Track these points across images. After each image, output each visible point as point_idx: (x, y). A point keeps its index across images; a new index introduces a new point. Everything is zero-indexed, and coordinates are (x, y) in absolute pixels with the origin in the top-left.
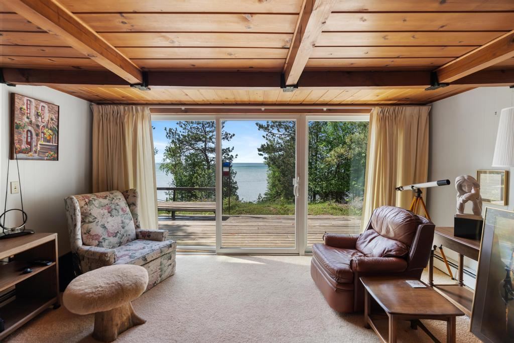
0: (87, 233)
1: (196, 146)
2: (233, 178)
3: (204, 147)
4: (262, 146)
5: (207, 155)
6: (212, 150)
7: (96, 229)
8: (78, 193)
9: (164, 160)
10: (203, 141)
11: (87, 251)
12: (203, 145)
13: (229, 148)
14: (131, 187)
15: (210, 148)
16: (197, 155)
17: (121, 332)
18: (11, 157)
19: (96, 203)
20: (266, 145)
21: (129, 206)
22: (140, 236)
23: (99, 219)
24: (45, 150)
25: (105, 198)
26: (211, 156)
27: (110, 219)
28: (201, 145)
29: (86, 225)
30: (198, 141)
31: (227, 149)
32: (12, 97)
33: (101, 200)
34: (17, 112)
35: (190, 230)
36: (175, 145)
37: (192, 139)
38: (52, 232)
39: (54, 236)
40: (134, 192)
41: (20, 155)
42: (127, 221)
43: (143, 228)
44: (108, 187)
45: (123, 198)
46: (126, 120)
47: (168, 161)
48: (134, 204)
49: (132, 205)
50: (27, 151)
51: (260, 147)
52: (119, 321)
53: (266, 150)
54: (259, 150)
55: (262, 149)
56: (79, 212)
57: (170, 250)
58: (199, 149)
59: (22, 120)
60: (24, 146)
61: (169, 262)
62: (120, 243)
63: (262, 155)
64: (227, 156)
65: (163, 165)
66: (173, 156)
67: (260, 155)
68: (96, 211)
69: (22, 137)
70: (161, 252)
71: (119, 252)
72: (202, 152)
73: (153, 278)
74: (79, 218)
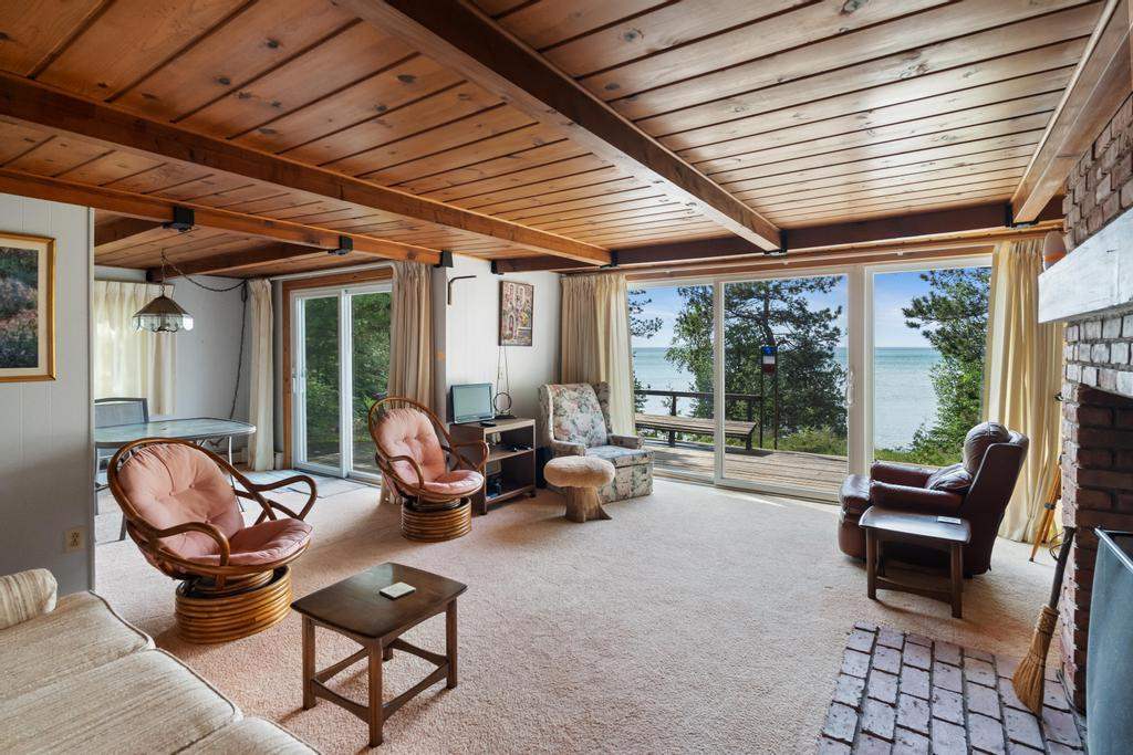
0: (558, 426)
1: (743, 310)
2: (837, 385)
3: (762, 309)
4: (917, 303)
5: (769, 330)
6: (783, 317)
7: (567, 425)
8: (550, 383)
9: (675, 340)
10: (760, 298)
11: (560, 445)
12: (761, 305)
13: (828, 310)
14: (603, 379)
15: (775, 312)
16: (745, 330)
17: (589, 520)
18: (500, 344)
19: (566, 395)
20: (929, 298)
21: (600, 402)
22: (612, 442)
23: (569, 413)
24: (523, 333)
25: (575, 390)
26: (780, 330)
27: (579, 415)
28: (755, 306)
29: (558, 418)
30: (746, 298)
31: (822, 312)
32: (501, 284)
33: (571, 392)
34: (504, 299)
36: (699, 309)
37: (734, 293)
38: (531, 417)
39: (531, 422)
40: (606, 385)
41: (506, 341)
42: (597, 421)
43: (615, 433)
44: (578, 378)
45: (593, 392)
46: (598, 293)
47: (682, 343)
48: (606, 402)
49: (603, 402)
50: (510, 337)
51: (910, 307)
52: (588, 507)
53: (930, 311)
54: (908, 314)
55: (918, 310)
56: (551, 403)
57: (645, 460)
58: (750, 316)
59: (507, 306)
60: (508, 332)
61: (644, 476)
62: (590, 446)
63: (917, 326)
64: (822, 330)
65: (672, 351)
66: (694, 332)
67: (913, 325)
68: (566, 404)
69: (506, 323)
70: (633, 459)
71: (589, 451)
72: (758, 323)
73: (623, 488)
74: (551, 408)
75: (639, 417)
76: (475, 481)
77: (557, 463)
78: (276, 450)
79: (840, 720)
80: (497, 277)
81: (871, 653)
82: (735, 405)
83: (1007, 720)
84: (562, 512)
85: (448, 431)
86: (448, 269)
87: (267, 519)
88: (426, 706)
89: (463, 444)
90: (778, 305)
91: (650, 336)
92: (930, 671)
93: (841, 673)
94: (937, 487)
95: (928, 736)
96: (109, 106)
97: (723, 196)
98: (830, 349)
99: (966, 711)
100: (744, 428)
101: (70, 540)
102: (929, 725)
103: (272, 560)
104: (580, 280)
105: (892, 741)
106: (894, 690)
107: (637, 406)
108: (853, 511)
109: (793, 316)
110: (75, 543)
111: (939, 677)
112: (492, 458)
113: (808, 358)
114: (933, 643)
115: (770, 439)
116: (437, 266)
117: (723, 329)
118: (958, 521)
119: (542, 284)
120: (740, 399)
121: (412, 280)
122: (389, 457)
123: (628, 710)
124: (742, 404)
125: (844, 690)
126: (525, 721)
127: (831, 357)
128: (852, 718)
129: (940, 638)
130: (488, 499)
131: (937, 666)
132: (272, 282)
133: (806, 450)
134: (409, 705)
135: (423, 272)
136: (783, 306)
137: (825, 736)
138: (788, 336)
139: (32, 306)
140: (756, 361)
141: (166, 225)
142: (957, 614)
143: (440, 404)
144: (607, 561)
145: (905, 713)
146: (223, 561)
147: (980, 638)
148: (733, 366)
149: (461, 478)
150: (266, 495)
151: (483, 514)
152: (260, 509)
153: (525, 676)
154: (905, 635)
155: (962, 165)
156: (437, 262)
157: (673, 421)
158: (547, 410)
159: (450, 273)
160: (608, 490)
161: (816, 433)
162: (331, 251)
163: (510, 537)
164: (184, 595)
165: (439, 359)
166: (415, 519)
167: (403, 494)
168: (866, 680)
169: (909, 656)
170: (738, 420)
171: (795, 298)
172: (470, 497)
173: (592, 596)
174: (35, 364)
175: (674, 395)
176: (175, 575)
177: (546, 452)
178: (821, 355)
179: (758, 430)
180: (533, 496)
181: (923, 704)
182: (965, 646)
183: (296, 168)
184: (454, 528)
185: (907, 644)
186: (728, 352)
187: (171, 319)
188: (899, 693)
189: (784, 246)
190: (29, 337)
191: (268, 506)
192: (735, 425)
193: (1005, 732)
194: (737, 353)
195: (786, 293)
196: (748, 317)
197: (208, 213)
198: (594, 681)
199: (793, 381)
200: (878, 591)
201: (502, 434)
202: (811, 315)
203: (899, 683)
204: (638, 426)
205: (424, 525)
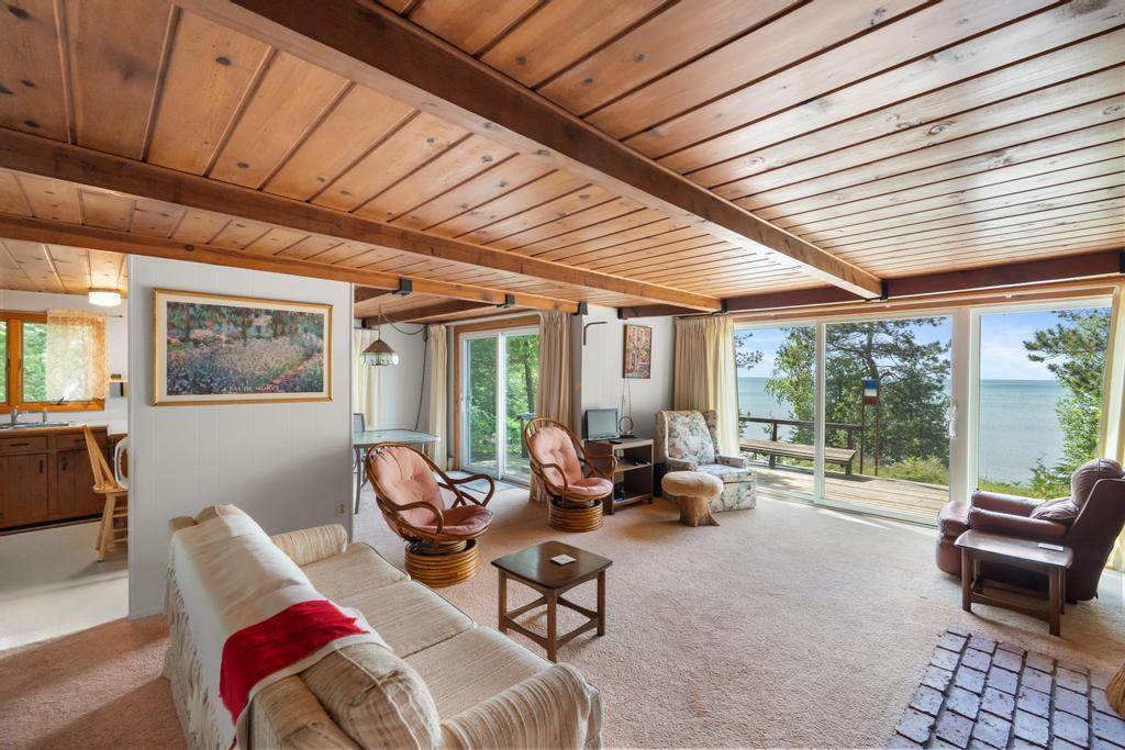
0: (673, 446)
1: (846, 343)
3: (866, 342)
4: (1040, 337)
5: (873, 362)
6: (888, 350)
7: (680, 445)
8: (665, 409)
9: (775, 372)
10: (863, 331)
11: (674, 461)
12: (864, 338)
13: (938, 343)
14: (711, 408)
15: (880, 346)
16: (846, 363)
17: (699, 525)
18: (624, 377)
19: (679, 420)
20: (1056, 330)
21: (709, 427)
22: (719, 461)
23: (682, 435)
24: (643, 369)
25: (687, 416)
26: (884, 363)
27: (691, 437)
28: (858, 339)
29: (672, 439)
30: (848, 332)
31: (930, 345)
32: (625, 327)
33: (683, 418)
34: (628, 339)
35: (794, 483)
36: (799, 343)
38: (650, 438)
39: (651, 442)
40: (714, 413)
41: (630, 375)
42: (706, 443)
43: (722, 454)
44: (689, 406)
45: (703, 419)
46: (707, 334)
47: (783, 375)
48: (714, 427)
49: (712, 427)
50: (632, 370)
51: (1033, 340)
52: (699, 514)
53: (1057, 344)
54: (1029, 346)
55: (1043, 343)
56: (667, 426)
57: (749, 479)
58: (853, 349)
59: (630, 346)
60: (630, 367)
61: (748, 492)
62: (700, 464)
63: (1042, 360)
64: (931, 362)
65: (772, 382)
66: (794, 364)
67: (1036, 359)
68: (679, 428)
69: (630, 359)
70: (739, 477)
71: (700, 468)
72: (861, 355)
73: (729, 501)
74: (667, 431)
75: (743, 442)
76: (606, 487)
77: (672, 476)
78: (449, 456)
79: (927, 699)
80: (622, 322)
81: (962, 653)
82: (836, 434)
83: (1095, 721)
84: (677, 517)
85: (583, 445)
86: (584, 316)
87: (460, 505)
88: (584, 644)
89: (596, 457)
90: (883, 338)
91: (750, 367)
92: (1020, 674)
93: (931, 664)
94: (1041, 516)
95: (1011, 722)
96: (391, 225)
97: (827, 258)
98: (940, 381)
99: (1052, 708)
100: (845, 455)
101: (339, 509)
102: (1013, 713)
103: (469, 532)
104: (692, 322)
105: (976, 721)
106: (981, 683)
107: (740, 430)
108: (950, 533)
109: (899, 349)
110: (343, 511)
111: (1028, 678)
112: (619, 469)
113: (914, 390)
114: (1026, 653)
115: (870, 467)
116: (576, 314)
117: (825, 361)
118: (1061, 548)
119: (660, 326)
120: (841, 428)
121: (555, 325)
122: (540, 464)
123: (740, 668)
124: (843, 433)
125: (931, 678)
126: (658, 665)
127: (940, 389)
128: (939, 699)
129: (1033, 649)
130: (615, 502)
131: (1026, 670)
132: (447, 327)
133: (910, 479)
134: (571, 643)
135: (564, 320)
136: (889, 339)
137: (911, 707)
138: (893, 368)
139: (320, 351)
140: (857, 392)
141: (394, 292)
142: (1055, 631)
143: (577, 423)
144: (717, 558)
145: (990, 702)
146: (439, 530)
147: (1077, 654)
148: (834, 396)
149: (595, 484)
150: (457, 486)
151: (611, 514)
152: (455, 497)
153: (656, 633)
154: (997, 643)
155: (1063, 224)
156: (576, 311)
157: (773, 446)
158: (663, 432)
159: (586, 319)
160: (716, 501)
161: (921, 463)
162: (498, 306)
163: (635, 532)
164: (411, 551)
165: (577, 388)
166: (560, 513)
167: (550, 493)
168: (955, 673)
169: (998, 659)
170: (837, 447)
171: (901, 331)
172: (603, 499)
173: (706, 584)
174: (322, 391)
175: (775, 423)
176: (406, 537)
177: (662, 468)
178: (930, 388)
179: (858, 458)
180: (650, 503)
181: (1010, 698)
182: (1059, 658)
183: (493, 253)
184: (590, 523)
185: (998, 650)
186: (829, 383)
187: (384, 357)
188: (985, 686)
189: (885, 294)
190: (319, 372)
191: (460, 496)
192: (835, 452)
193: (1090, 730)
194: (838, 384)
195: (891, 327)
196: (850, 350)
197: (421, 282)
198: (711, 644)
199: (898, 411)
200: (973, 606)
201: (625, 450)
202: (918, 349)
203: (987, 679)
204: (742, 449)
205: (566, 518)
